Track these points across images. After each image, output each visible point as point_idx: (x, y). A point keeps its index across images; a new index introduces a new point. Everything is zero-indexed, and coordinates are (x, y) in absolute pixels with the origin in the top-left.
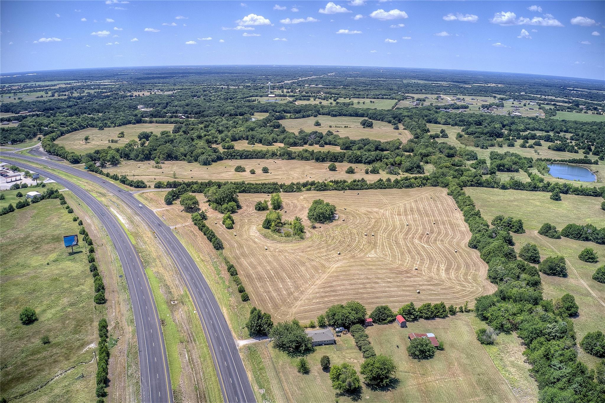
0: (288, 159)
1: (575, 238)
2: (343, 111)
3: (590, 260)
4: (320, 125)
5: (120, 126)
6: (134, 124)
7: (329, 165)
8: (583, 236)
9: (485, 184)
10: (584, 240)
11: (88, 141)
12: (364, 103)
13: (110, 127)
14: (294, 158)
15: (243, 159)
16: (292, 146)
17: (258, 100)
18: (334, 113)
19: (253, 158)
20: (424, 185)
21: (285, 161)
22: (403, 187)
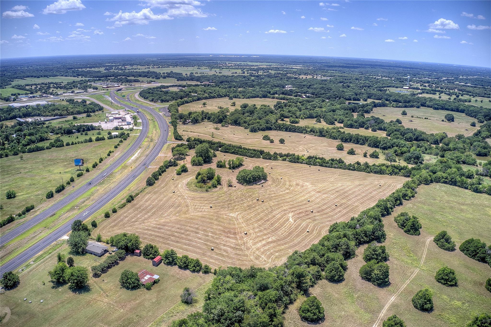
0: (320, 136)
1: (470, 255)
2: (446, 105)
3: (442, 281)
4: (406, 114)
5: (248, 98)
6: (261, 98)
7: (338, 144)
8: (478, 255)
9: (458, 184)
10: (479, 260)
11: (205, 106)
12: (482, 102)
13: (240, 98)
14: (324, 136)
15: (288, 131)
16: (348, 128)
17: (389, 90)
18: (436, 106)
19: (295, 132)
20: (396, 174)
21: (316, 137)
22: (371, 172)
